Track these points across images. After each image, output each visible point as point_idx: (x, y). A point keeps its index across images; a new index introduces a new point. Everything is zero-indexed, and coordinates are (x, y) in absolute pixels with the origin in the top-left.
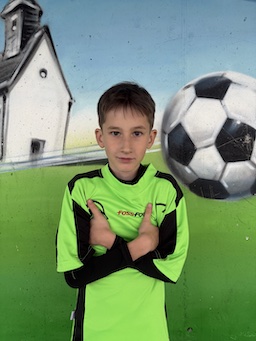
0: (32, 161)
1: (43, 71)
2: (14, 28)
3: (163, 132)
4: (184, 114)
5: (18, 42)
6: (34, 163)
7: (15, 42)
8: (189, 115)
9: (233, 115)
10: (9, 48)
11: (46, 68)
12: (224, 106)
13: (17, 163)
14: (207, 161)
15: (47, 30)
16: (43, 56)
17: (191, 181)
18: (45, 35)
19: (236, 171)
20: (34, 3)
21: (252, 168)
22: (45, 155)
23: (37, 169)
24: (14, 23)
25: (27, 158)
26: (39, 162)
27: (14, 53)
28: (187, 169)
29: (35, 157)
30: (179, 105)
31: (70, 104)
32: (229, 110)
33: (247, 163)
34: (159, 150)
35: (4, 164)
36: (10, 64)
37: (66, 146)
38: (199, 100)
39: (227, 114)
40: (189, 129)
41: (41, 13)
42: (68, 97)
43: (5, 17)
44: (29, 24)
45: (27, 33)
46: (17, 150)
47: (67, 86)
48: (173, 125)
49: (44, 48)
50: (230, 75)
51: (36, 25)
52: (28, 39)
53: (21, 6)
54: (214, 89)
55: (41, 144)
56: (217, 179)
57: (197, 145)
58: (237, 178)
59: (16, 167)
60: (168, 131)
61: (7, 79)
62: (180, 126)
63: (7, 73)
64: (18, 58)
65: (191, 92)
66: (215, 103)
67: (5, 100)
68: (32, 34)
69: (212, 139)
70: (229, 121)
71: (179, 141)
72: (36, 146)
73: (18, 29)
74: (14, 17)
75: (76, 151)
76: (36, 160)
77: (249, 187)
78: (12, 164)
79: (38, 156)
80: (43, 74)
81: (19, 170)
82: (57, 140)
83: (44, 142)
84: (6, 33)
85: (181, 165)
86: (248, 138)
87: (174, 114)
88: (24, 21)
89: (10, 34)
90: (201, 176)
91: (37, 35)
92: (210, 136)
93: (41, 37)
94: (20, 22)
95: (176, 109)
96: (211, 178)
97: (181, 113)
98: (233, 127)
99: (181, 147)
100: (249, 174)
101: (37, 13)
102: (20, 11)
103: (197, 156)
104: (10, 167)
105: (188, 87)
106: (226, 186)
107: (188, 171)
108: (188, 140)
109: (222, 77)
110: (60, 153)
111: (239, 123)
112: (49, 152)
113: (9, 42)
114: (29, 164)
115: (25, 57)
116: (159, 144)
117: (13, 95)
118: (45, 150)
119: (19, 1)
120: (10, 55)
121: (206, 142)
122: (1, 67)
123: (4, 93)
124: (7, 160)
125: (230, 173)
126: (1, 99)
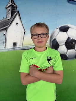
0: (14, 48)
1: (17, 23)
2: (9, 11)
3: (50, 41)
4: (56, 36)
5: (10, 15)
7: (9, 15)
8: (58, 36)
9: (70, 37)
10: (8, 17)
12: (67, 34)
13: (9, 49)
14: (62, 49)
15: (18, 12)
16: (17, 19)
18: (18, 13)
19: (71, 52)
20: (15, 4)
21: (75, 51)
22: (17, 47)
23: (15, 51)
24: (9, 10)
25: (12, 47)
26: (15, 49)
27: (9, 18)
29: (14, 47)
30: (55, 33)
31: (24, 33)
32: (69, 35)
33: (73, 50)
34: (49, 46)
36: (8, 21)
37: (23, 45)
38: (60, 32)
40: (58, 40)
41: (17, 7)
42: (24, 31)
43: (6, 8)
45: (13, 13)
46: (10, 45)
47: (24, 28)
48: (53, 39)
49: (17, 17)
50: (69, 25)
51: (15, 11)
52: (13, 14)
53: (11, 5)
54: (65, 29)
55: (16, 44)
56: (65, 54)
57: (60, 45)
58: (71, 54)
59: (9, 50)
60: (52, 41)
61: (7, 26)
62: (55, 39)
63: (7, 24)
64: (10, 20)
65: (58, 30)
66: (65, 33)
67: (6, 31)
68: (14, 13)
69: (64, 43)
70: (69, 38)
71: (55, 43)
72: (15, 44)
73: (10, 12)
74: (9, 8)
75: (26, 46)
77: (74, 56)
79: (15, 47)
80: (17, 24)
82: (21, 43)
83: (17, 43)
84: (7, 13)
86: (74, 43)
87: (53, 36)
88: (12, 9)
89: (8, 13)
90: (61, 53)
91: (16, 13)
92: (63, 42)
93: (17, 14)
94: (11, 10)
96: (63, 54)
97: (55, 36)
98: (70, 40)
99: (55, 45)
100: (74, 53)
101: (16, 7)
102: (11, 7)
103: (60, 48)
104: (7, 50)
105: (57, 28)
106: (68, 56)
108: (57, 43)
109: (67, 26)
110: (21, 46)
111: (71, 39)
112: (18, 46)
113: (8, 15)
114: (13, 49)
115: (12, 19)
116: (49, 44)
117: (9, 30)
118: (17, 45)
119: (11, 4)
120: (8, 19)
121: (62, 44)
122: (5, 22)
123: (6, 29)
124: (7, 48)
125: (69, 52)
126: (5, 31)
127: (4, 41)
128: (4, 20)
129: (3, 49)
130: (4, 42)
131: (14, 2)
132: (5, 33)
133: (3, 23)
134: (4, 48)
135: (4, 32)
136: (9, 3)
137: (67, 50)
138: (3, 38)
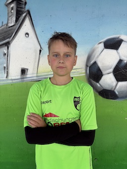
0: (22, 78)
1: (27, 34)
2: (12, 11)
3: (87, 66)
4: (98, 57)
5: (14, 19)
6: (23, 80)
8: (100, 57)
9: (123, 58)
10: (10, 22)
11: (28, 32)
12: (118, 53)
13: (14, 79)
14: (108, 80)
15: (29, 12)
16: (27, 26)
17: (100, 90)
18: (28, 15)
22: (28, 76)
23: (24, 82)
24: (12, 9)
25: (19, 77)
26: (25, 79)
27: (12, 24)
28: (98, 84)
29: (23, 76)
30: (95, 52)
31: (40, 51)
32: (121, 54)
34: (84, 74)
35: (8, 80)
36: (10, 30)
37: (38, 72)
38: (105, 50)
39: (120, 57)
40: (100, 65)
41: (26, 3)
42: (39, 47)
43: (7, 5)
44: (20, 9)
45: (19, 14)
46: (15, 73)
47: (39, 42)
48: (92, 62)
49: (27, 22)
50: (122, 37)
51: (23, 10)
52: (19, 17)
54: (113, 44)
55: (26, 70)
56: (113, 90)
57: (104, 72)
58: (123, 89)
59: (14, 81)
60: (89, 65)
61: (9, 38)
62: (95, 63)
63: (9, 35)
64: (14, 27)
65: (102, 45)
66: (114, 51)
67: (8, 48)
68: (21, 15)
69: (111, 70)
70: (121, 61)
71: (95, 70)
72: (23, 71)
73: (14, 12)
74: (12, 5)
75: (43, 74)
76: (24, 78)
78: (12, 80)
79: (25, 76)
80: (27, 35)
81: (15, 83)
82: (34, 69)
83: (27, 69)
84: (8, 14)
85: (95, 82)
87: (92, 56)
88: (17, 7)
89: (10, 14)
90: (105, 88)
91: (24, 15)
92: (110, 68)
93: (26, 16)
94: (15, 8)
95: (94, 54)
96: (110, 89)
97: (96, 56)
98: (123, 64)
99: (94, 74)
101: (24, 3)
103: (103, 78)
104: (11, 81)
105: (100, 43)
106: (117, 93)
107: (99, 85)
109: (118, 38)
110: (35, 75)
111: (125, 62)
112: (30, 74)
113: (10, 19)
114: (20, 80)
116: (84, 71)
118: (28, 73)
120: (10, 25)
121: (108, 71)
122: (6, 32)
123: (7, 44)
124: (10, 78)
125: (120, 87)
126: (6, 47)
127: (5, 65)
128: (3, 27)
129: (3, 80)
130: (5, 68)
132: (6, 52)
133: (2, 33)
134: (5, 78)
135: (5, 50)
137: (117, 82)
138: (4, 60)
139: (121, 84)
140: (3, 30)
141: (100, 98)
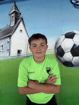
0: (18, 56)
1: (21, 30)
2: (13, 18)
3: (55, 48)
4: (62, 43)
5: (14, 22)
6: (19, 56)
8: (63, 43)
9: (76, 43)
10: (11, 24)
11: (22, 30)
12: (73, 41)
14: (68, 56)
15: (22, 19)
16: (21, 26)
17: (63, 62)
18: (22, 20)
20: (18, 11)
22: (22, 54)
23: (19, 58)
24: (13, 17)
25: (16, 55)
26: (20, 56)
27: (13, 25)
28: (62, 58)
29: (19, 55)
30: (60, 40)
32: (75, 42)
34: (54, 53)
35: (10, 57)
36: (11, 29)
37: (28, 52)
38: (66, 39)
39: (74, 43)
40: (63, 47)
41: (20, 14)
42: (28, 38)
43: (10, 15)
44: (17, 17)
45: (16, 20)
46: (14, 53)
47: (28, 35)
48: (58, 46)
49: (21, 24)
50: (75, 32)
51: (19, 17)
53: (14, 12)
54: (70, 36)
55: (21, 51)
56: (71, 61)
57: (65, 52)
59: (13, 57)
60: (57, 48)
61: (11, 33)
62: (60, 46)
64: (14, 27)
65: (64, 36)
66: (70, 40)
67: (10, 39)
68: (18, 20)
69: (70, 50)
70: (75, 45)
71: (60, 50)
72: (19, 52)
73: (14, 18)
74: (13, 15)
78: (12, 56)
79: (20, 54)
80: (21, 31)
82: (25, 50)
83: (21, 50)
84: (10, 20)
85: (60, 57)
87: (58, 43)
88: (16, 16)
89: (12, 20)
90: (66, 61)
91: (19, 20)
92: (69, 49)
93: (20, 21)
94: (14, 17)
95: (59, 41)
96: (69, 61)
97: (60, 42)
98: (76, 47)
99: (60, 52)
101: (19, 14)
102: (14, 13)
103: (65, 55)
104: (12, 58)
105: (63, 35)
106: (73, 63)
107: (62, 59)
108: (62, 50)
109: (73, 32)
110: (26, 54)
111: (77, 45)
113: (11, 22)
115: (16, 26)
116: (54, 51)
117: (12, 37)
118: (22, 53)
119: (14, 10)
120: (12, 26)
121: (68, 51)
122: (9, 30)
123: (10, 37)
124: (11, 55)
125: (75, 60)
126: (9, 38)
127: (8, 48)
128: (7, 27)
129: (7, 57)
130: (8, 50)
131: (17, 9)
132: (9, 41)
133: (7, 30)
134: (8, 56)
135: (8, 40)
136: (12, 10)
137: (73, 57)
138: (8, 45)
139: (75, 58)
140: (7, 28)
141: (64, 66)
